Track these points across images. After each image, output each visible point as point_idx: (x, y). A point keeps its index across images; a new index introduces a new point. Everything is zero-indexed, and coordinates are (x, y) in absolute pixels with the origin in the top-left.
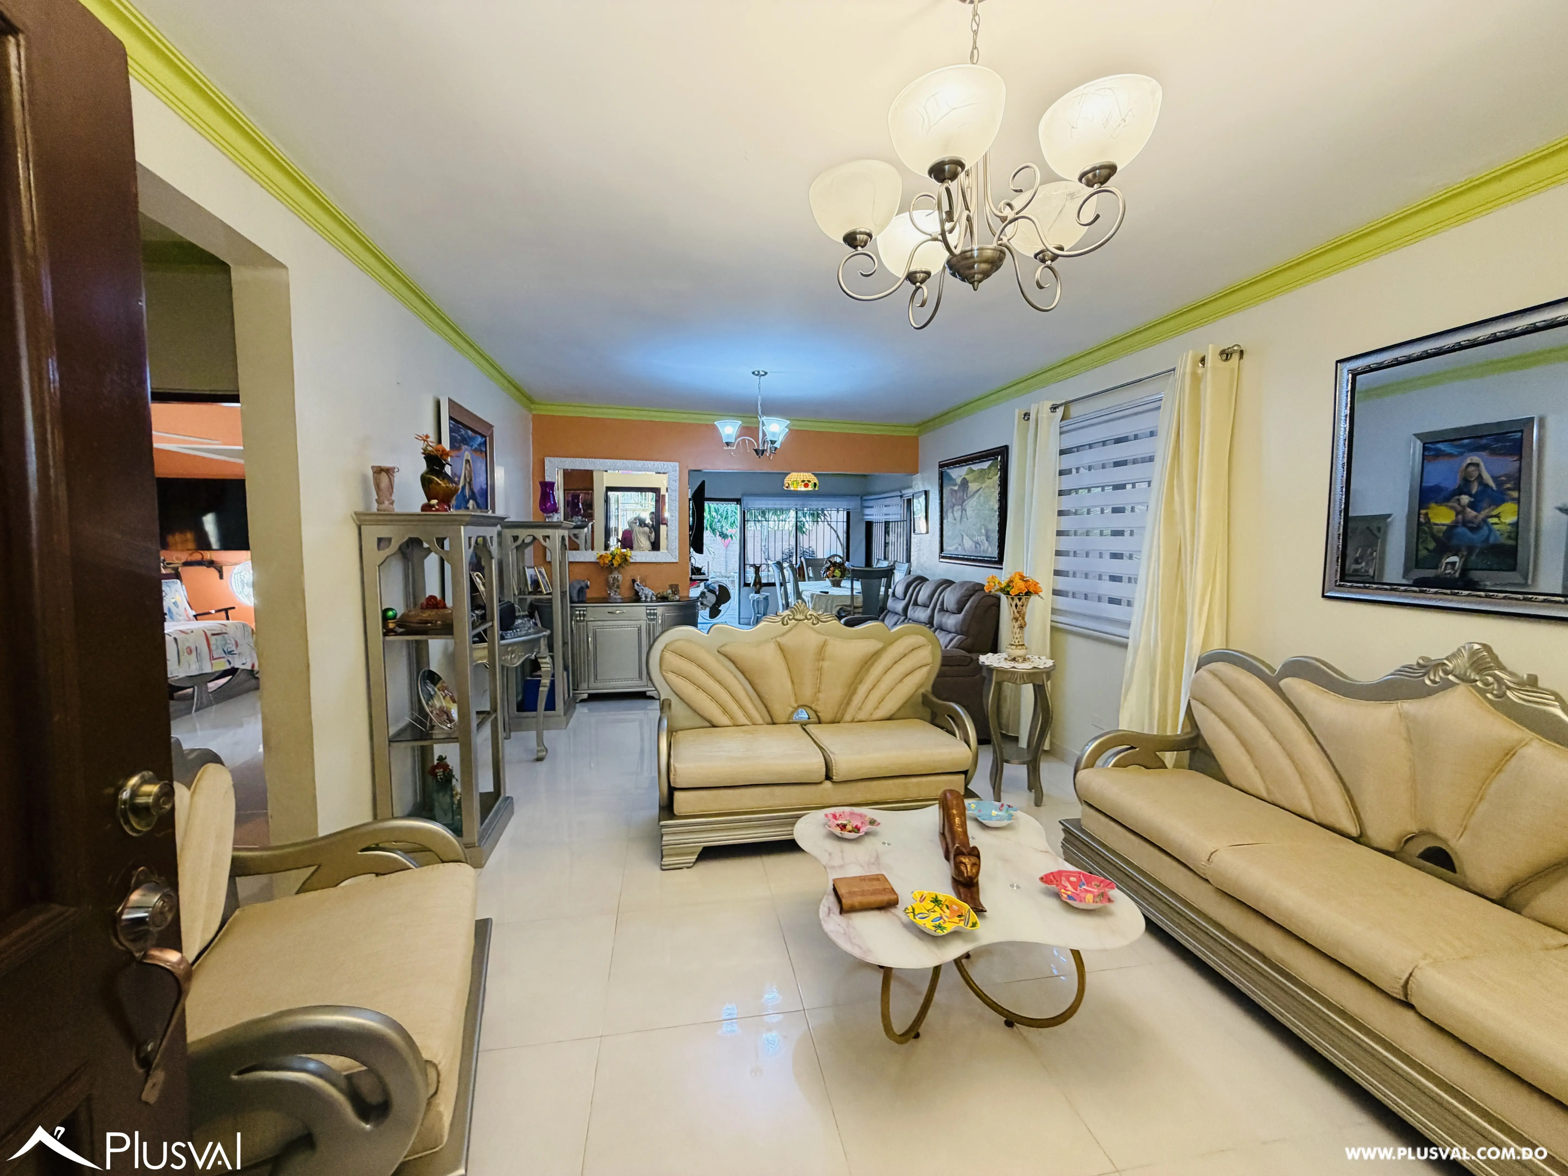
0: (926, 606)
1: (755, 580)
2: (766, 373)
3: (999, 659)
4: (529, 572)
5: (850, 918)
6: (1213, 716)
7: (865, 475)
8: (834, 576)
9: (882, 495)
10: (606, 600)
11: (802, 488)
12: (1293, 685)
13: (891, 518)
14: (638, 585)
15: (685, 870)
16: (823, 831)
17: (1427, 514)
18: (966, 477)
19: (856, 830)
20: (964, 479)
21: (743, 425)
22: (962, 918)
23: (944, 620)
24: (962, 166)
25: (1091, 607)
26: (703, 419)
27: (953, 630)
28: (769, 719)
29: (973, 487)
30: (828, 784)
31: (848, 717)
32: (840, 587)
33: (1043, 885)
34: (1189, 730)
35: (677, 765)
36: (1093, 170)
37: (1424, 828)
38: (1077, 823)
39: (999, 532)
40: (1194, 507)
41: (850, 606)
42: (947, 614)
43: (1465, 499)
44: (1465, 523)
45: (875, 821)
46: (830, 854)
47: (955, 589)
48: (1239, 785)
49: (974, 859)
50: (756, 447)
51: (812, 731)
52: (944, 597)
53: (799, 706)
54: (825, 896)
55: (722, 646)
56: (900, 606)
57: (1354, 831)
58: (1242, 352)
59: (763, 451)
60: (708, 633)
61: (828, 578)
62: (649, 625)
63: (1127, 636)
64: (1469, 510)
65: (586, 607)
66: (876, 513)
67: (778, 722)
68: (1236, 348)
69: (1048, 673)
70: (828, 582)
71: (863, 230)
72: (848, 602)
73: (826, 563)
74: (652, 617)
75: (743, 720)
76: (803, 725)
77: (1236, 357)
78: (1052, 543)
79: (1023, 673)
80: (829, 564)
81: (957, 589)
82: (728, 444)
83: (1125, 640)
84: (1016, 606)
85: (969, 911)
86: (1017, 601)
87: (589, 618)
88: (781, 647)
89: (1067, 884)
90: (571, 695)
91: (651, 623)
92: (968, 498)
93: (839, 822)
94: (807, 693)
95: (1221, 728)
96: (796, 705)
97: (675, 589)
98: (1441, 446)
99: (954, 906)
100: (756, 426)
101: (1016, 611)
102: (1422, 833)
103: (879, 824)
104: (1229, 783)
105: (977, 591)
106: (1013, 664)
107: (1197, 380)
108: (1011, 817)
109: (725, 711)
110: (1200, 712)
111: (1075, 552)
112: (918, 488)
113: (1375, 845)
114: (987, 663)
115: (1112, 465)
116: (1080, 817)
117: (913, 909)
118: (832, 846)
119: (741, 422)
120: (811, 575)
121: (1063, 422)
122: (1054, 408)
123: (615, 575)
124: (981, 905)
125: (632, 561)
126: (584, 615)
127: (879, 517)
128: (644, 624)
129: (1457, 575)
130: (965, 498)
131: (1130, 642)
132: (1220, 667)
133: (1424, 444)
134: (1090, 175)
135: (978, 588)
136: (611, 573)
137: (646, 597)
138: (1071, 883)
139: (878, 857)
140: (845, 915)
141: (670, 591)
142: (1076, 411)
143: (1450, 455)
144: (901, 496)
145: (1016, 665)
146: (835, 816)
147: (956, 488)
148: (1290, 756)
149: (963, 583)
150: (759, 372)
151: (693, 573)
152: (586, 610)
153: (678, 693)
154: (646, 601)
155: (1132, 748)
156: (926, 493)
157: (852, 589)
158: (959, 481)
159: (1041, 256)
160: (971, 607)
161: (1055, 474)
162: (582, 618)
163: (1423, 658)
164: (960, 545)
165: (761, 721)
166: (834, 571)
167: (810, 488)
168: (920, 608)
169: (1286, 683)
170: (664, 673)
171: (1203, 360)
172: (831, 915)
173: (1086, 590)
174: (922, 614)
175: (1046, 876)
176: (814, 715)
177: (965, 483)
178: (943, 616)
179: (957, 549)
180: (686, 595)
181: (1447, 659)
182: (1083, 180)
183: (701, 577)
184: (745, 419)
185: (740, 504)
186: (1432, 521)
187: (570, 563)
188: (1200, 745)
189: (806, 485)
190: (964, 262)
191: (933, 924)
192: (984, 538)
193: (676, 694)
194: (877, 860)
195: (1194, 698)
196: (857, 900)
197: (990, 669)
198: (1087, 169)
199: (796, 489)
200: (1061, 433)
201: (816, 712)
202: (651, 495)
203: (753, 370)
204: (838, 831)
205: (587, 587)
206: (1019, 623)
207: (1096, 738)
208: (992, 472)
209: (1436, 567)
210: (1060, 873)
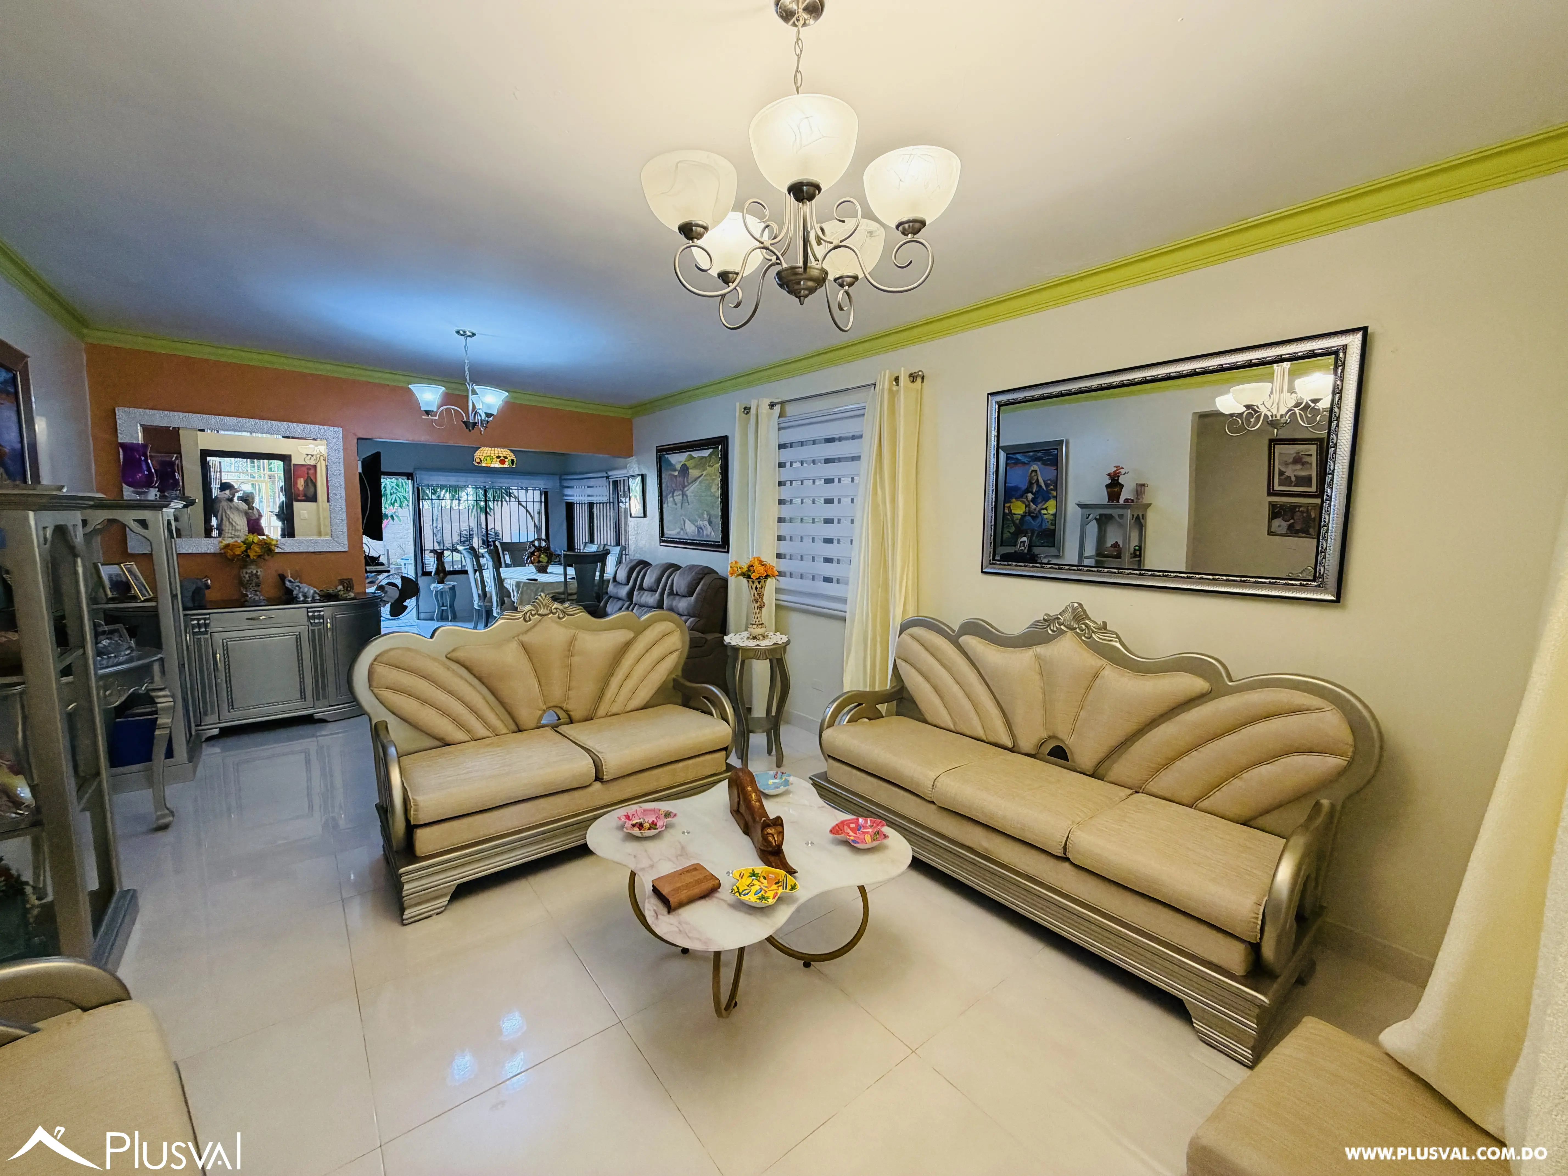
0: (653, 590)
1: (437, 569)
2: (474, 335)
3: (742, 638)
4: (106, 571)
5: (679, 915)
6: (913, 670)
7: (563, 454)
8: (539, 562)
9: (583, 475)
10: (242, 602)
11: (497, 465)
12: (970, 641)
13: (594, 499)
14: (290, 581)
15: (435, 917)
16: (620, 835)
17: (1010, 507)
18: (686, 463)
19: (654, 826)
20: (684, 465)
21: (447, 391)
22: (780, 884)
23: (674, 603)
24: (819, 189)
25: (806, 585)
26: (398, 380)
27: (686, 613)
28: (513, 727)
29: (694, 473)
30: (598, 785)
31: (602, 711)
32: (547, 573)
33: (831, 836)
34: (895, 684)
35: (417, 798)
36: (908, 222)
37: (1051, 734)
38: (824, 776)
39: (722, 516)
40: (894, 500)
41: (563, 593)
42: (677, 598)
43: (1030, 496)
44: (1030, 513)
45: (671, 812)
46: (635, 856)
47: (684, 573)
48: (934, 723)
49: (779, 828)
50: (465, 419)
51: (568, 732)
52: (673, 581)
53: (549, 708)
54: (647, 901)
55: (453, 651)
56: (623, 592)
57: (1010, 744)
58: (923, 378)
59: (475, 424)
60: (432, 637)
61: (533, 563)
62: (313, 631)
63: (843, 610)
64: (1031, 504)
65: (209, 614)
66: (578, 494)
67: (525, 728)
68: (920, 373)
69: (784, 647)
70: (531, 569)
71: (700, 223)
72: (561, 589)
73: (530, 547)
74: (316, 621)
75: (482, 731)
76: (555, 727)
77: (919, 380)
78: (774, 529)
79: (765, 650)
80: (533, 549)
81: (686, 572)
82: (428, 413)
83: (843, 614)
84: (756, 588)
85: (786, 876)
86: (757, 584)
87: (214, 627)
88: (525, 647)
89: (849, 831)
90: (193, 733)
91: (316, 628)
92: (689, 484)
93: (634, 822)
94: (557, 693)
95: (920, 679)
96: (544, 707)
97: (348, 585)
98: (1019, 456)
99: (770, 875)
100: (465, 394)
101: (756, 593)
102: (1050, 737)
103: (675, 815)
104: (925, 721)
105: (706, 574)
106: (756, 642)
107: (893, 395)
108: (786, 783)
109: (460, 725)
110: (903, 667)
111: (791, 537)
112: (633, 471)
113: (1023, 752)
114: (733, 643)
115: (823, 461)
116: (825, 769)
117: (738, 888)
118: (632, 847)
119: (444, 388)
120: (508, 561)
121: (781, 419)
122: (772, 405)
123: (253, 569)
124: (792, 868)
125: (277, 550)
126: (206, 626)
127: (581, 498)
128: (304, 629)
129: (1026, 551)
130: (686, 484)
131: (848, 615)
132: (917, 630)
133: (1007, 454)
134: (906, 226)
135: (706, 572)
136: (245, 567)
137: (305, 596)
138: (852, 829)
139: (683, 848)
140: (674, 913)
141: (340, 587)
142: (790, 409)
143: (1024, 463)
144: (607, 477)
145: (758, 642)
146: (628, 817)
147: (676, 473)
148: (968, 696)
149: (691, 568)
150: (465, 332)
151: (367, 564)
152: (208, 619)
153: (395, 711)
154: (305, 602)
155: (860, 704)
156: (643, 477)
157: (565, 575)
158: (678, 467)
159: (840, 280)
160: (701, 590)
161: (775, 466)
162: (203, 630)
163: (1046, 615)
164: (682, 529)
165: (505, 731)
166: (539, 556)
167: (506, 465)
168: (646, 593)
169: (965, 640)
170: (375, 690)
171: (897, 379)
172: (659, 917)
173: (802, 571)
174: (650, 599)
175: (833, 828)
176: (566, 716)
177: (685, 469)
178: (674, 599)
179: (679, 533)
180: (361, 591)
181: (1060, 614)
182: (901, 228)
183: (380, 568)
184: (448, 385)
185: (412, 480)
186: (1013, 511)
187: (179, 555)
188: (905, 695)
189: (502, 462)
190: (793, 278)
191: (756, 897)
192: (706, 523)
193: (394, 713)
194: (683, 851)
195: (899, 658)
196: (684, 895)
197: (736, 649)
198: (905, 219)
199: (489, 465)
200: (779, 429)
201: (566, 711)
202: (278, 465)
203: (457, 329)
204: (636, 831)
205: (208, 587)
206: (759, 604)
207: (834, 701)
208: (713, 460)
209: (1015, 545)
210: (843, 822)
